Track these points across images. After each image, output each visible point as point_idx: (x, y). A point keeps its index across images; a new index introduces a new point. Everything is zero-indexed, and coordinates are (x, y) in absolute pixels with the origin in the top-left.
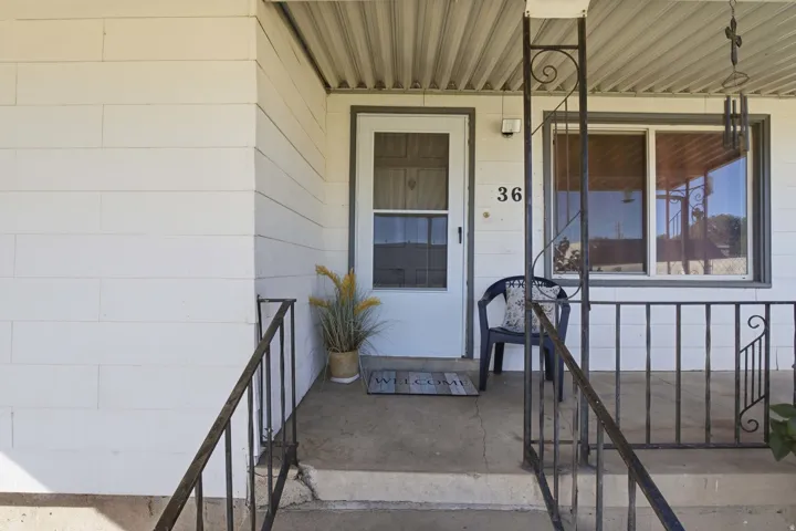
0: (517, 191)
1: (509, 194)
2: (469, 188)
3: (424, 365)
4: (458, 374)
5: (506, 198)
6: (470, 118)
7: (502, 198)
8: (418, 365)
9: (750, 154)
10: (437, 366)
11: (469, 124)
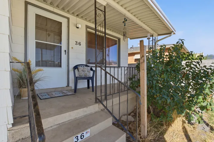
0: (80, 43)
1: (78, 43)
2: (68, 39)
3: (56, 90)
4: (66, 91)
5: (77, 44)
6: (68, 20)
7: (76, 44)
8: (54, 90)
9: (118, 44)
10: (60, 89)
11: (68, 22)
